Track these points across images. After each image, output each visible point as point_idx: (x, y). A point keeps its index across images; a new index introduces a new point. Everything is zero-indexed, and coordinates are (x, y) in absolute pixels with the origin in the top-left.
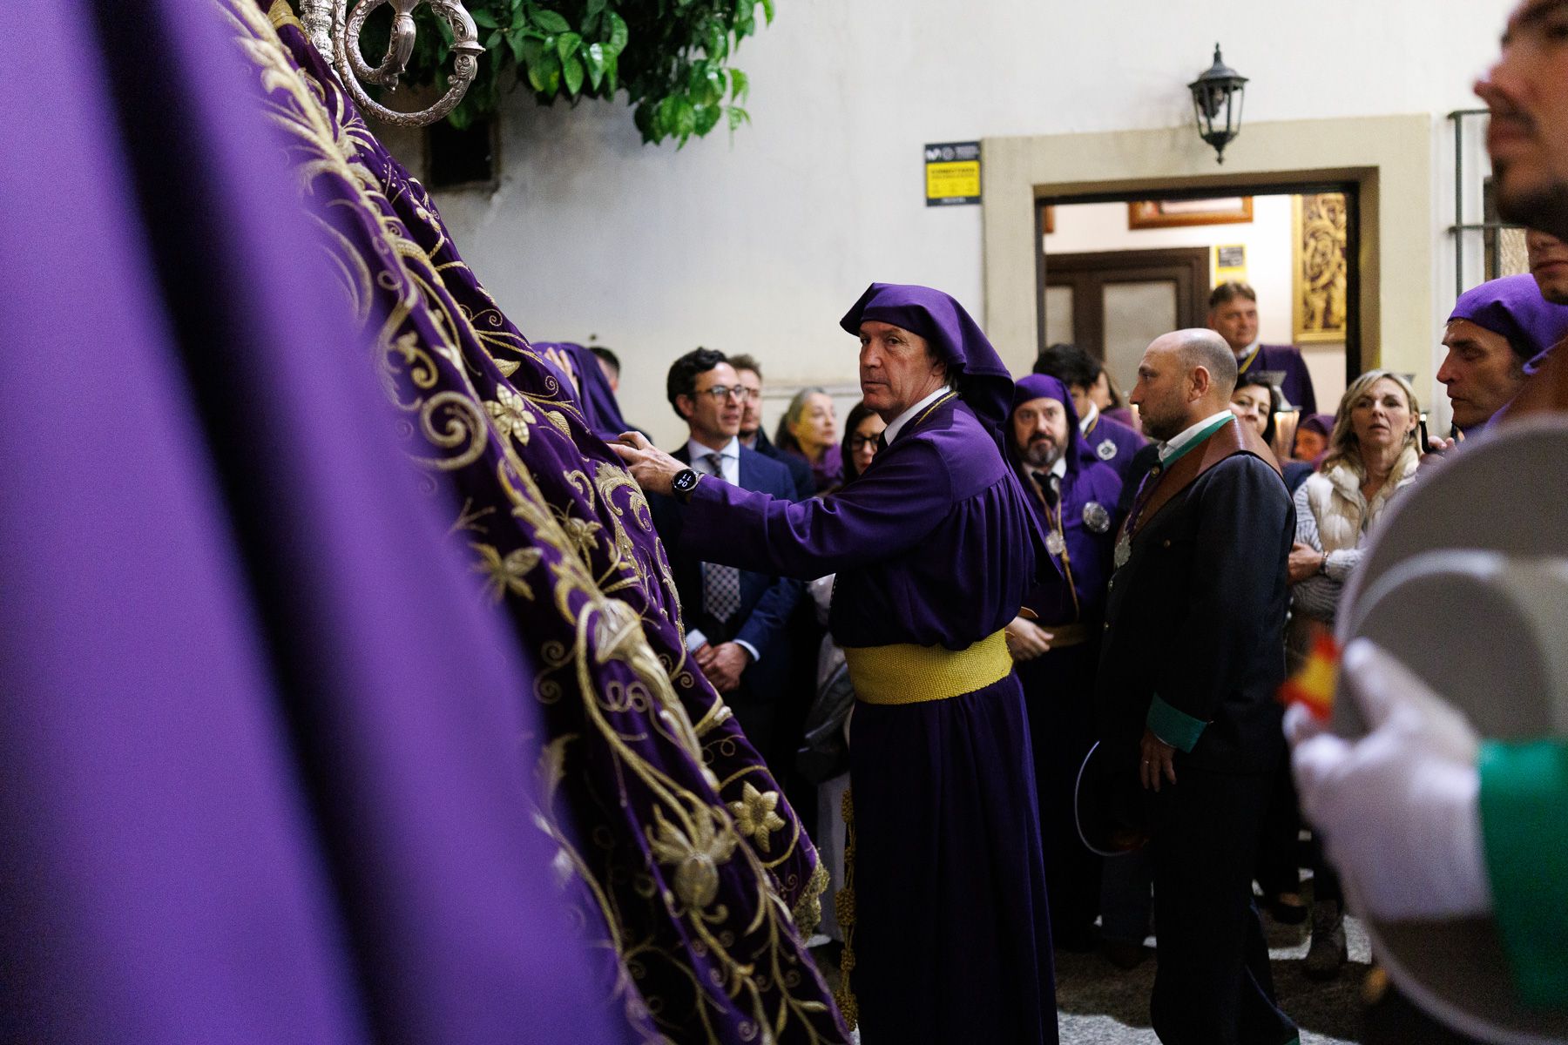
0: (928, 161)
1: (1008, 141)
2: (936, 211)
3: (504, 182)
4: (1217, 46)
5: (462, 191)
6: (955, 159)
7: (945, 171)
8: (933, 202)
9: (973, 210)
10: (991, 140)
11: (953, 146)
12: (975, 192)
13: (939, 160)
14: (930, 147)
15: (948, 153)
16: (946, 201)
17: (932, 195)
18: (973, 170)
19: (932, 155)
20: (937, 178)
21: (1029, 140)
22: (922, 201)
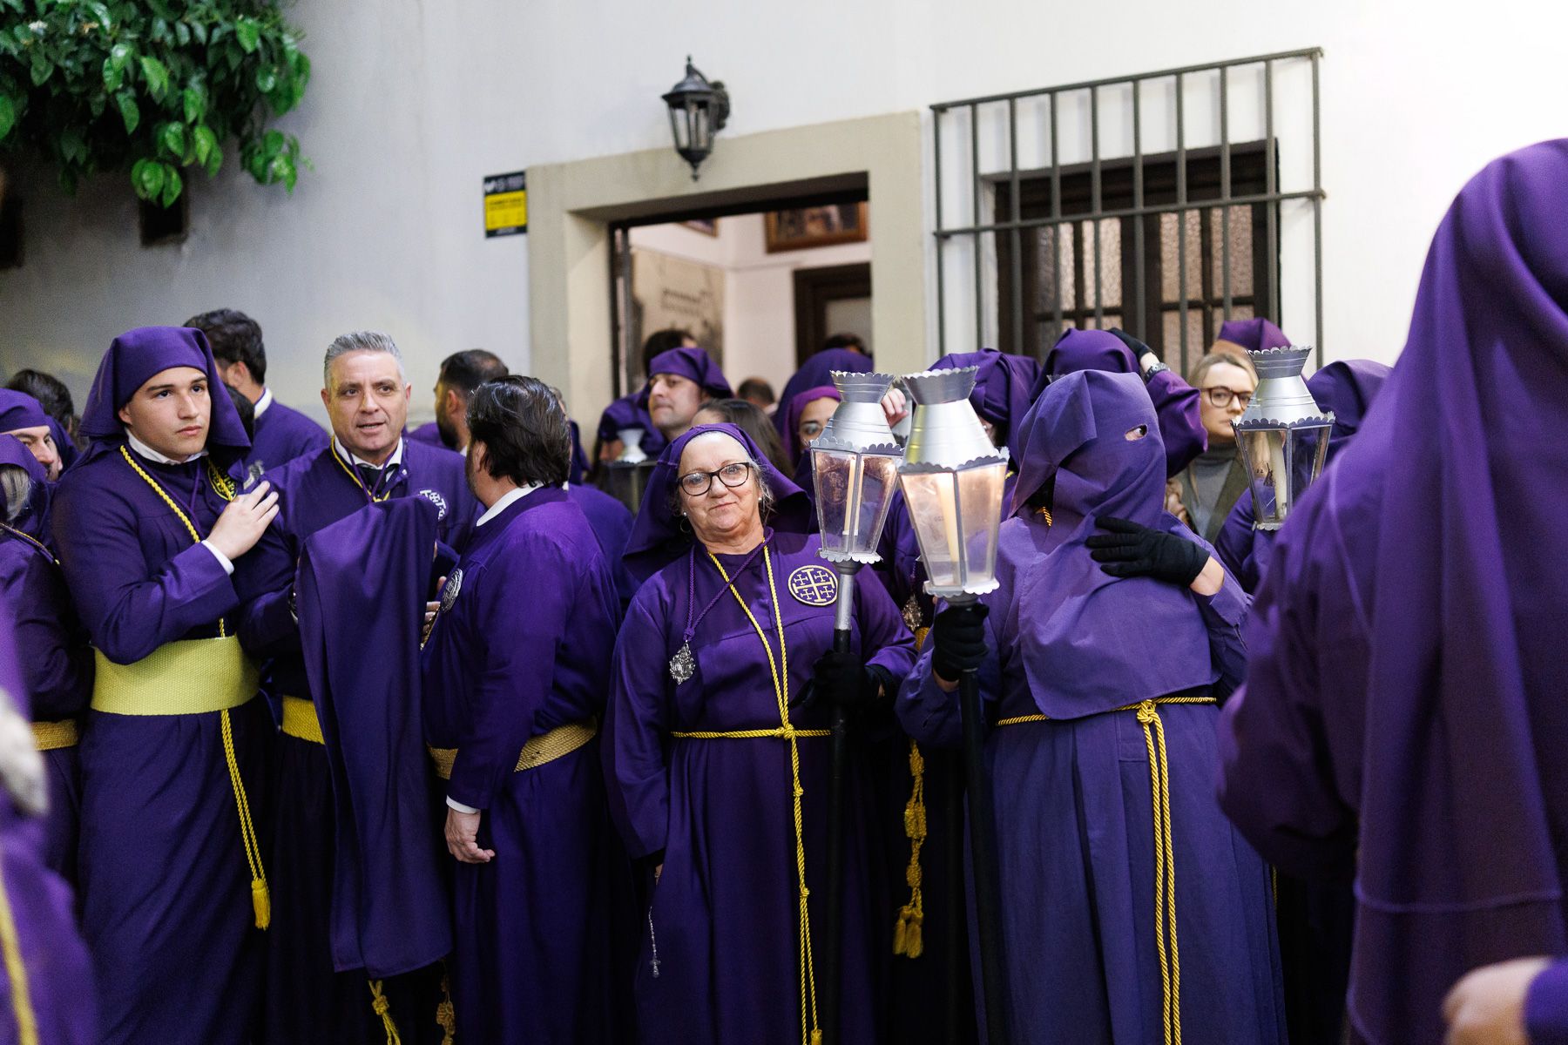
0: (487, 194)
1: (545, 169)
2: (494, 241)
3: (191, 234)
4: (689, 59)
5: (165, 244)
6: (507, 190)
7: (500, 202)
8: (491, 234)
9: (520, 239)
10: (533, 169)
11: (506, 177)
12: (522, 223)
13: (495, 192)
14: (488, 180)
15: (501, 184)
16: (500, 232)
17: (491, 227)
18: (519, 200)
19: (490, 187)
20: (492, 209)
21: (562, 167)
22: (482, 233)
